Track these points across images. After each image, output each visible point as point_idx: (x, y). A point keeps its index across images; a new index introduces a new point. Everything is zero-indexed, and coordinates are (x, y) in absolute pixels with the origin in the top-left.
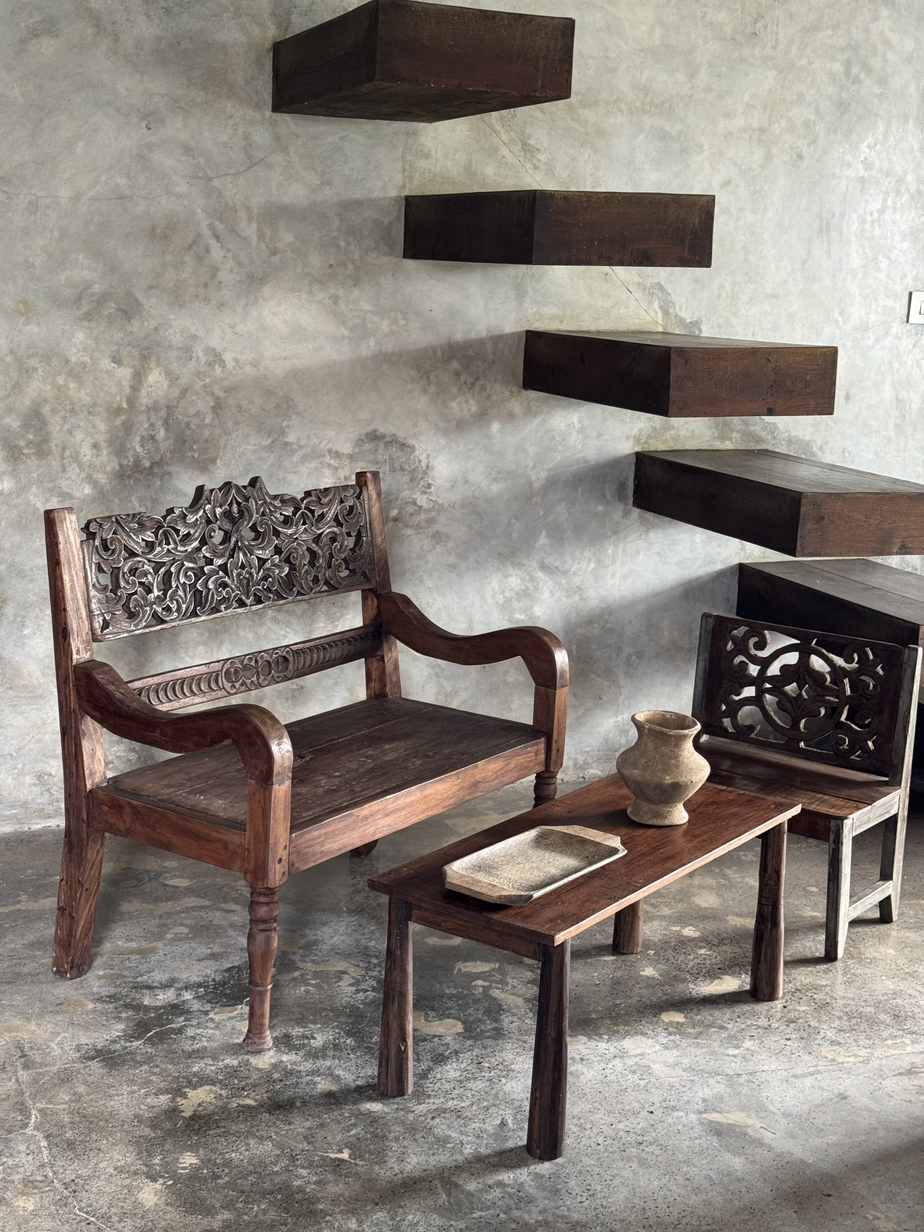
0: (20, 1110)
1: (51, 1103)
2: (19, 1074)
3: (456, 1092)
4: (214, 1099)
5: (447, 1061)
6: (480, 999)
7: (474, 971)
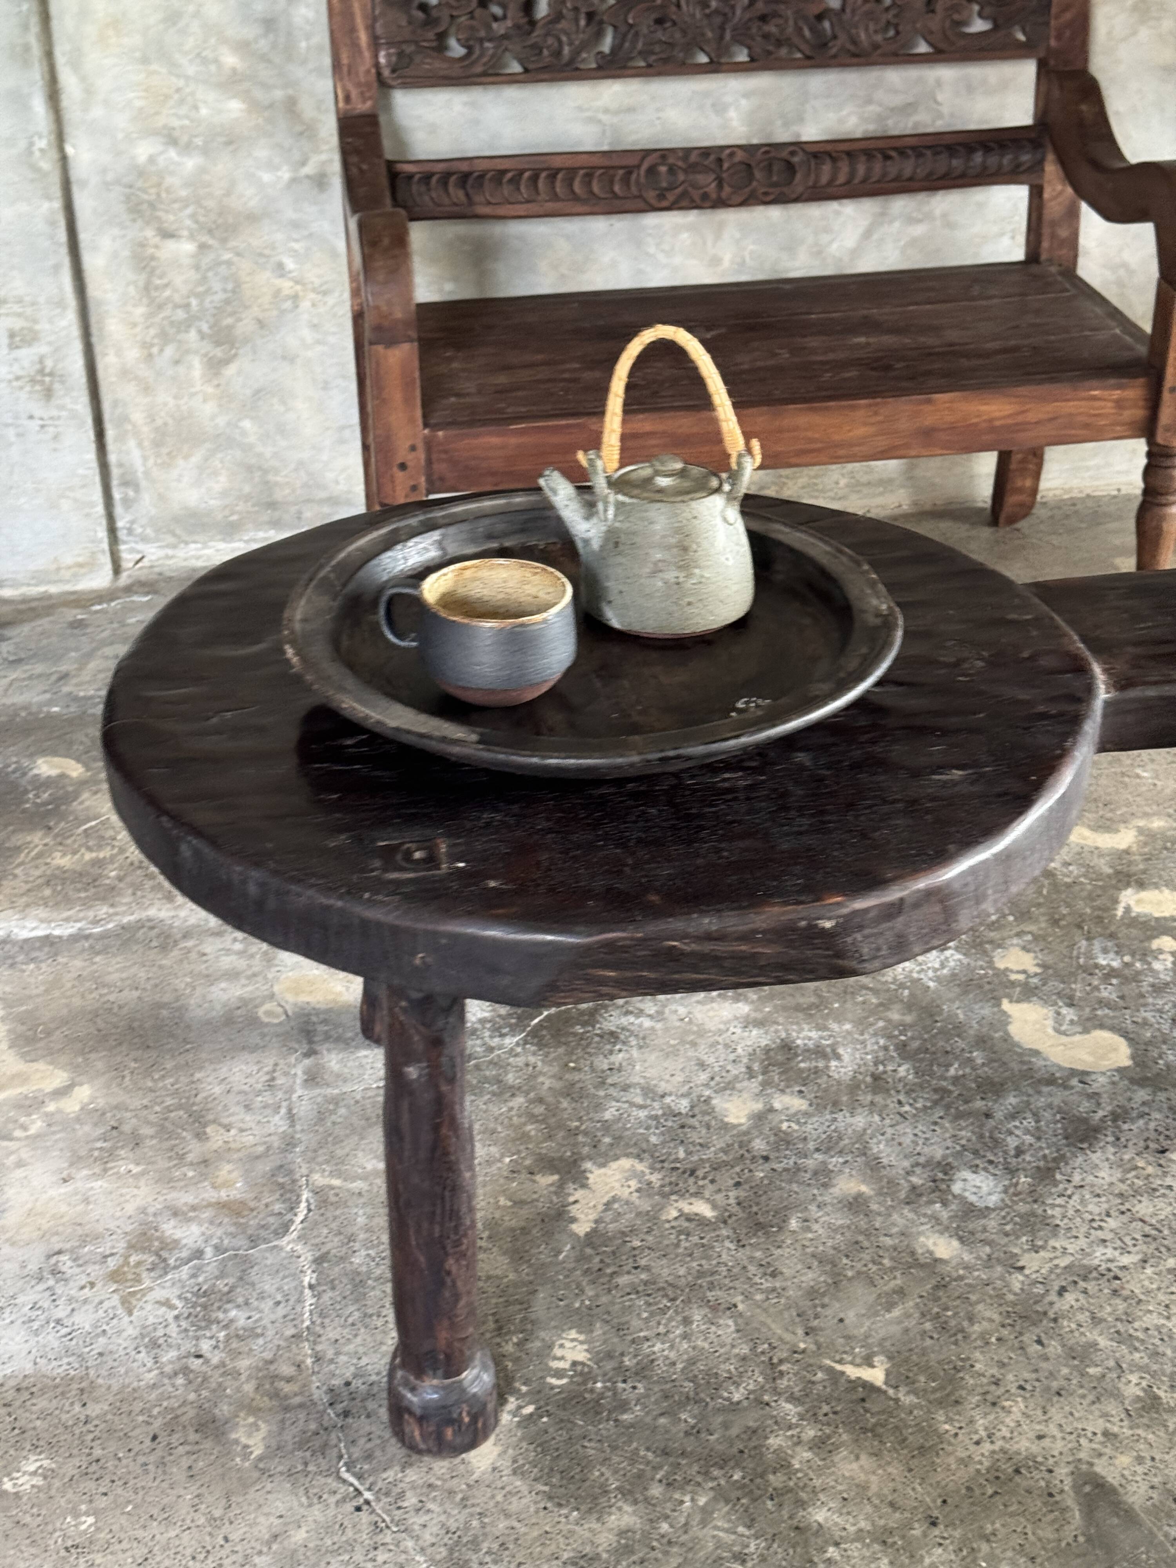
0: (282, 1186)
1: (339, 1174)
2: (295, 1097)
3: (1112, 1223)
4: (636, 1195)
5: (1096, 1138)
6: (1167, 984)
7: (1157, 915)
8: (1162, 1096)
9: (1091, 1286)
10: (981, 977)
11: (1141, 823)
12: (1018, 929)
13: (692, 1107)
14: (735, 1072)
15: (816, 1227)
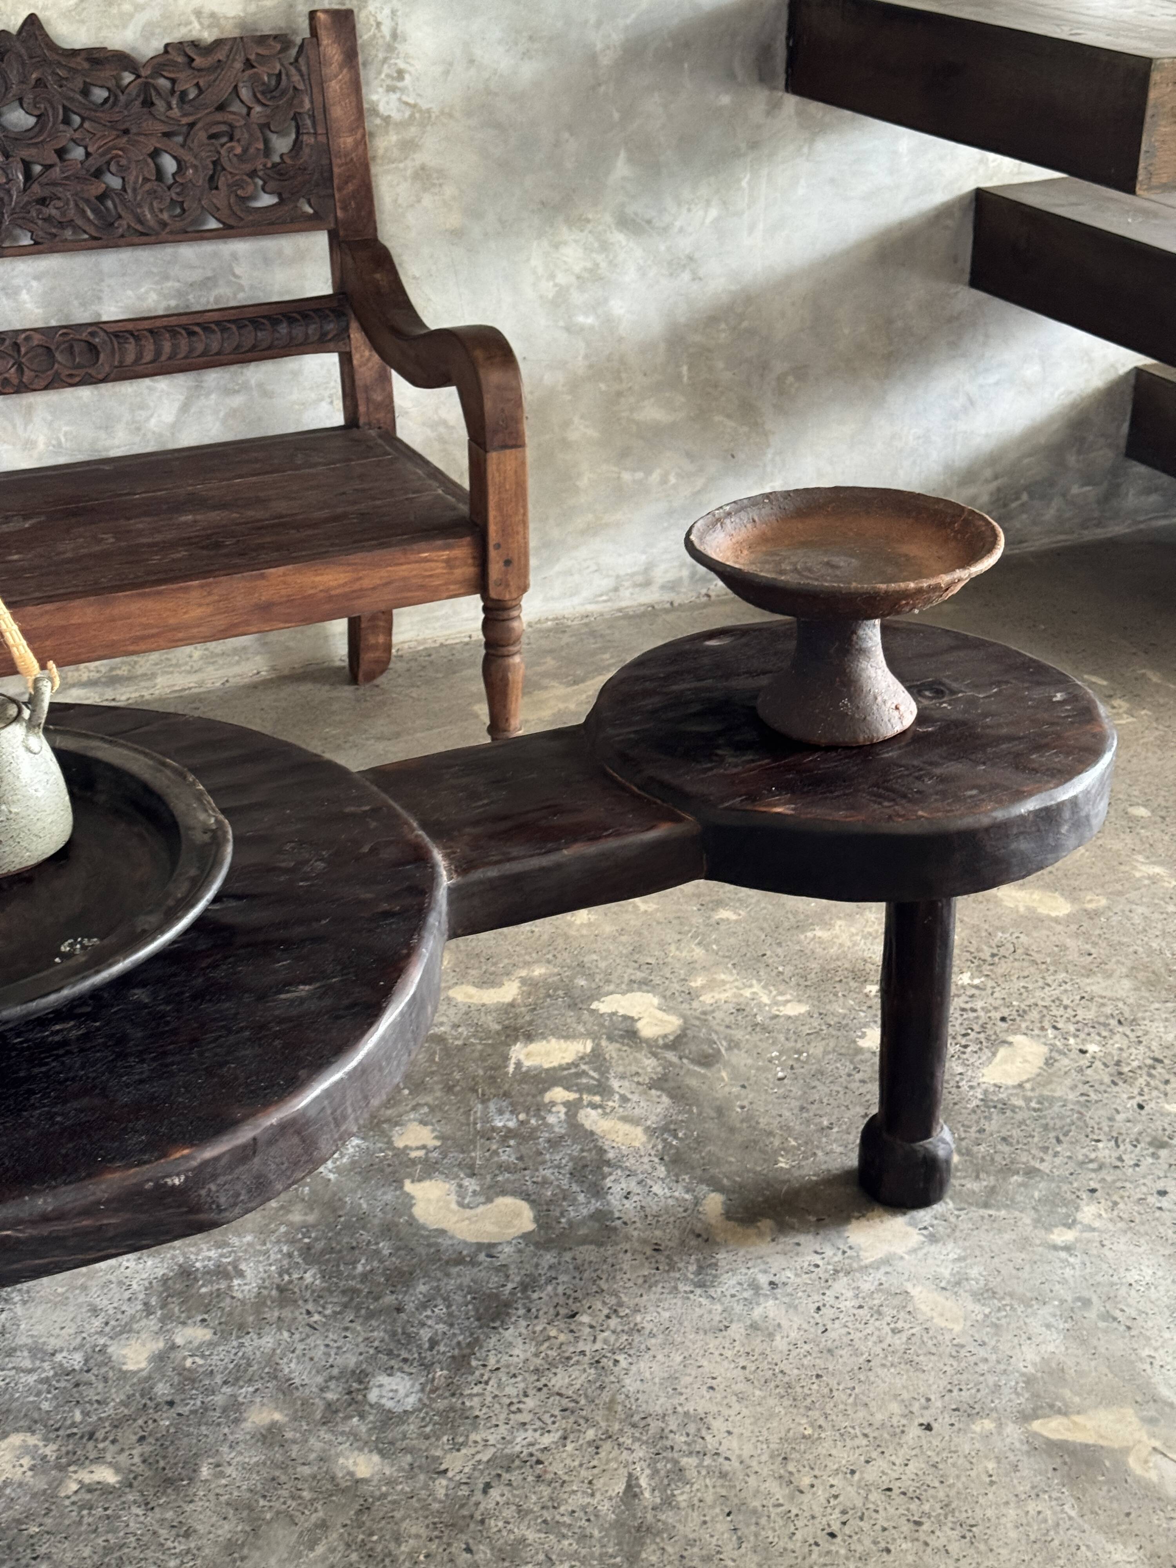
4: (30, 1473)
5: (508, 1314)
6: (562, 1137)
7: (546, 1066)
8: (567, 1256)
9: (515, 1476)
10: (381, 1161)
11: (523, 973)
12: (414, 1103)
13: (86, 1361)
14: (130, 1311)
15: (229, 1470)
